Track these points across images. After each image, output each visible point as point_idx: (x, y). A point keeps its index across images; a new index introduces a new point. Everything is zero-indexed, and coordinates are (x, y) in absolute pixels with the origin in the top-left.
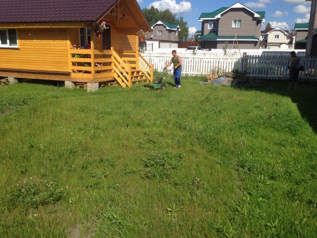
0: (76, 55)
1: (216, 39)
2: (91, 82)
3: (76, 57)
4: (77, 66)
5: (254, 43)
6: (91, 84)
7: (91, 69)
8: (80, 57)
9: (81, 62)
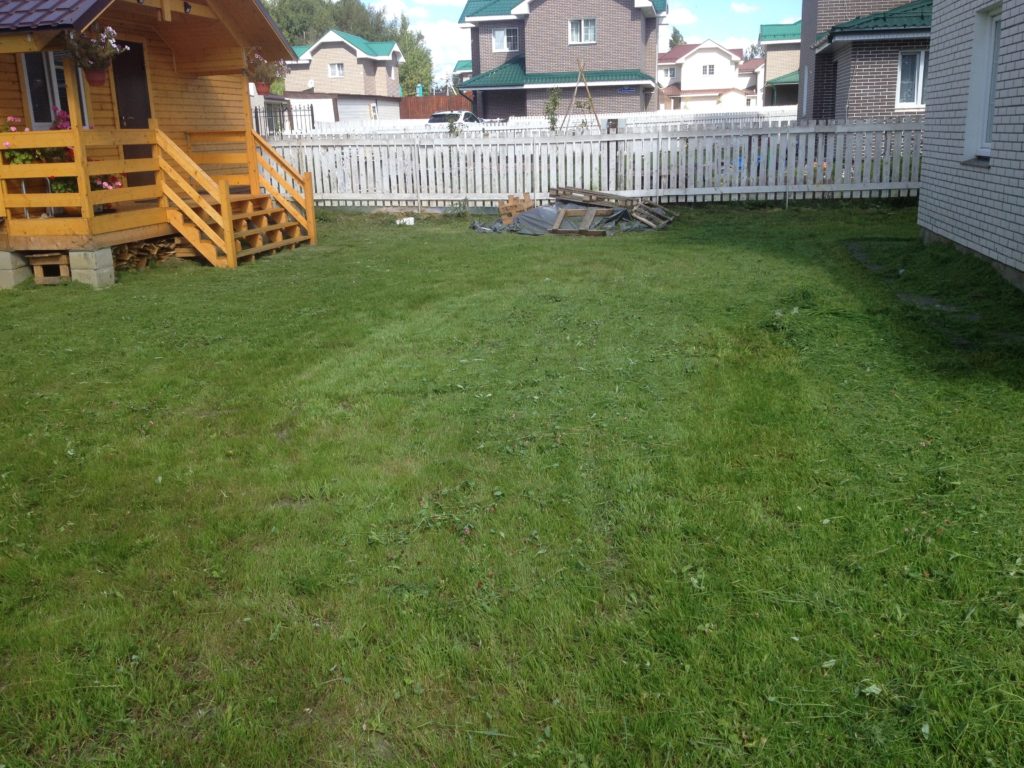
0: (17, 154)
1: (522, 85)
2: (83, 246)
3: (17, 160)
4: (28, 192)
5: (641, 92)
6: (82, 253)
7: (80, 199)
8: (32, 161)
9: (40, 179)
